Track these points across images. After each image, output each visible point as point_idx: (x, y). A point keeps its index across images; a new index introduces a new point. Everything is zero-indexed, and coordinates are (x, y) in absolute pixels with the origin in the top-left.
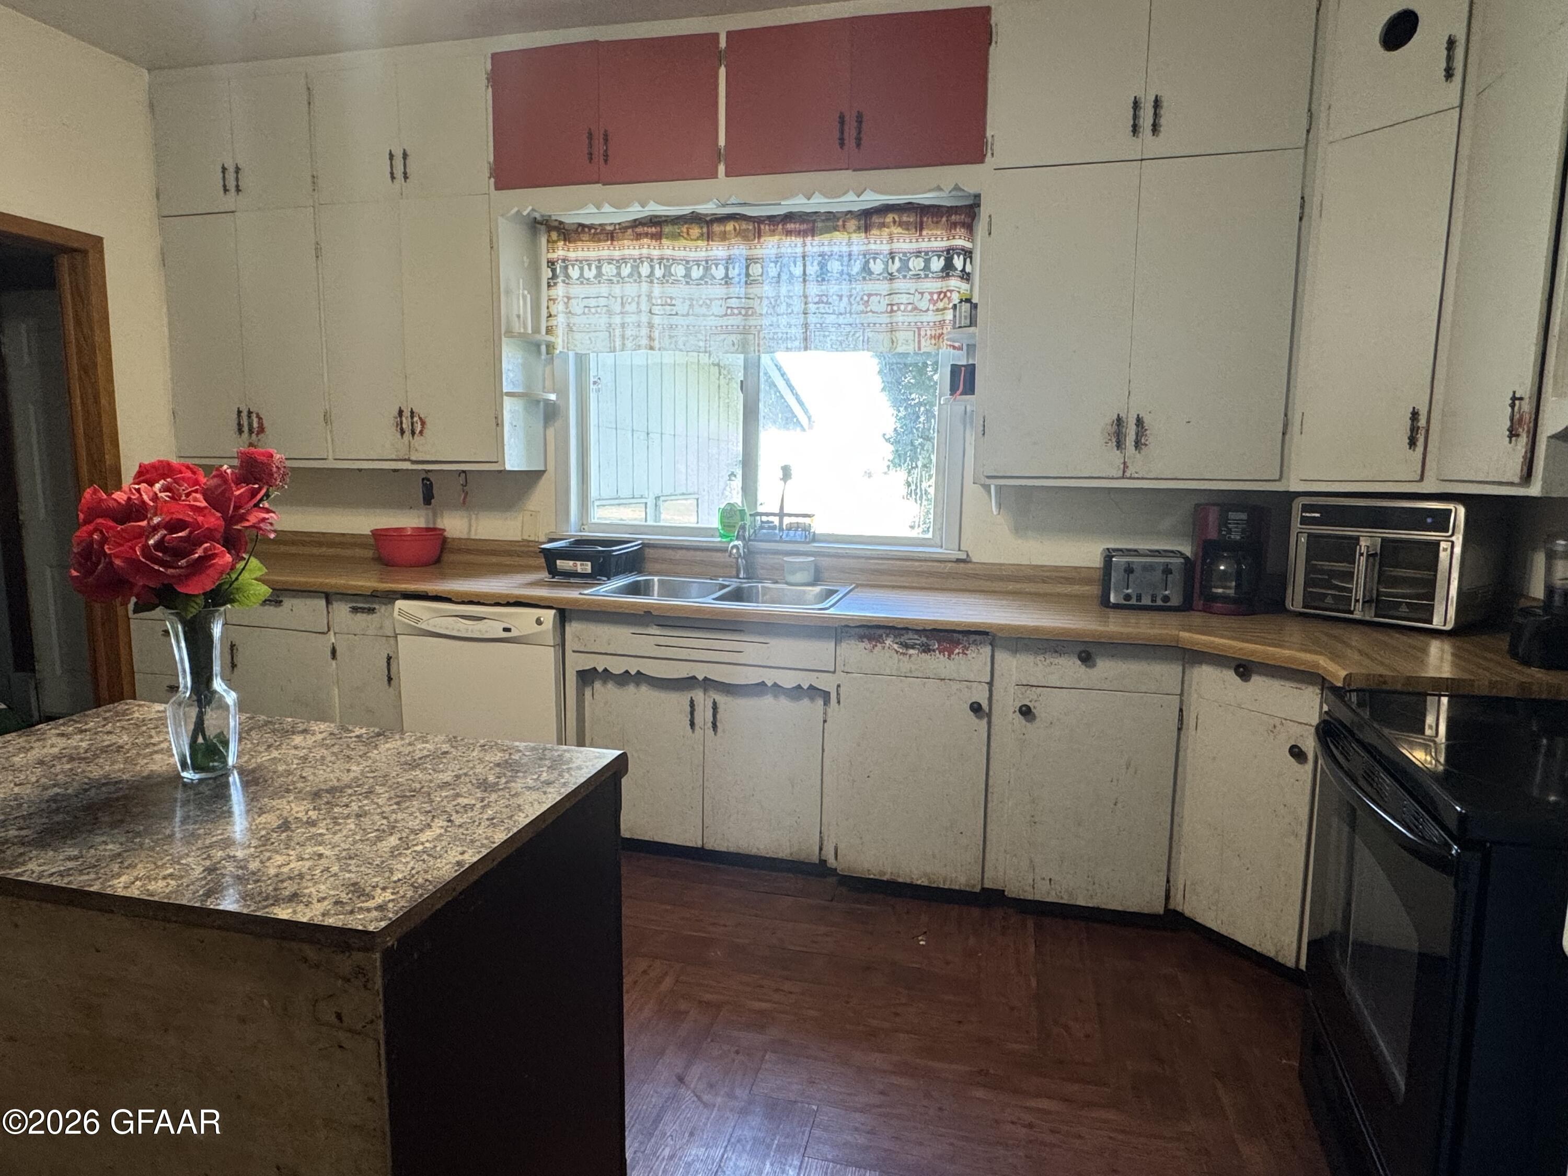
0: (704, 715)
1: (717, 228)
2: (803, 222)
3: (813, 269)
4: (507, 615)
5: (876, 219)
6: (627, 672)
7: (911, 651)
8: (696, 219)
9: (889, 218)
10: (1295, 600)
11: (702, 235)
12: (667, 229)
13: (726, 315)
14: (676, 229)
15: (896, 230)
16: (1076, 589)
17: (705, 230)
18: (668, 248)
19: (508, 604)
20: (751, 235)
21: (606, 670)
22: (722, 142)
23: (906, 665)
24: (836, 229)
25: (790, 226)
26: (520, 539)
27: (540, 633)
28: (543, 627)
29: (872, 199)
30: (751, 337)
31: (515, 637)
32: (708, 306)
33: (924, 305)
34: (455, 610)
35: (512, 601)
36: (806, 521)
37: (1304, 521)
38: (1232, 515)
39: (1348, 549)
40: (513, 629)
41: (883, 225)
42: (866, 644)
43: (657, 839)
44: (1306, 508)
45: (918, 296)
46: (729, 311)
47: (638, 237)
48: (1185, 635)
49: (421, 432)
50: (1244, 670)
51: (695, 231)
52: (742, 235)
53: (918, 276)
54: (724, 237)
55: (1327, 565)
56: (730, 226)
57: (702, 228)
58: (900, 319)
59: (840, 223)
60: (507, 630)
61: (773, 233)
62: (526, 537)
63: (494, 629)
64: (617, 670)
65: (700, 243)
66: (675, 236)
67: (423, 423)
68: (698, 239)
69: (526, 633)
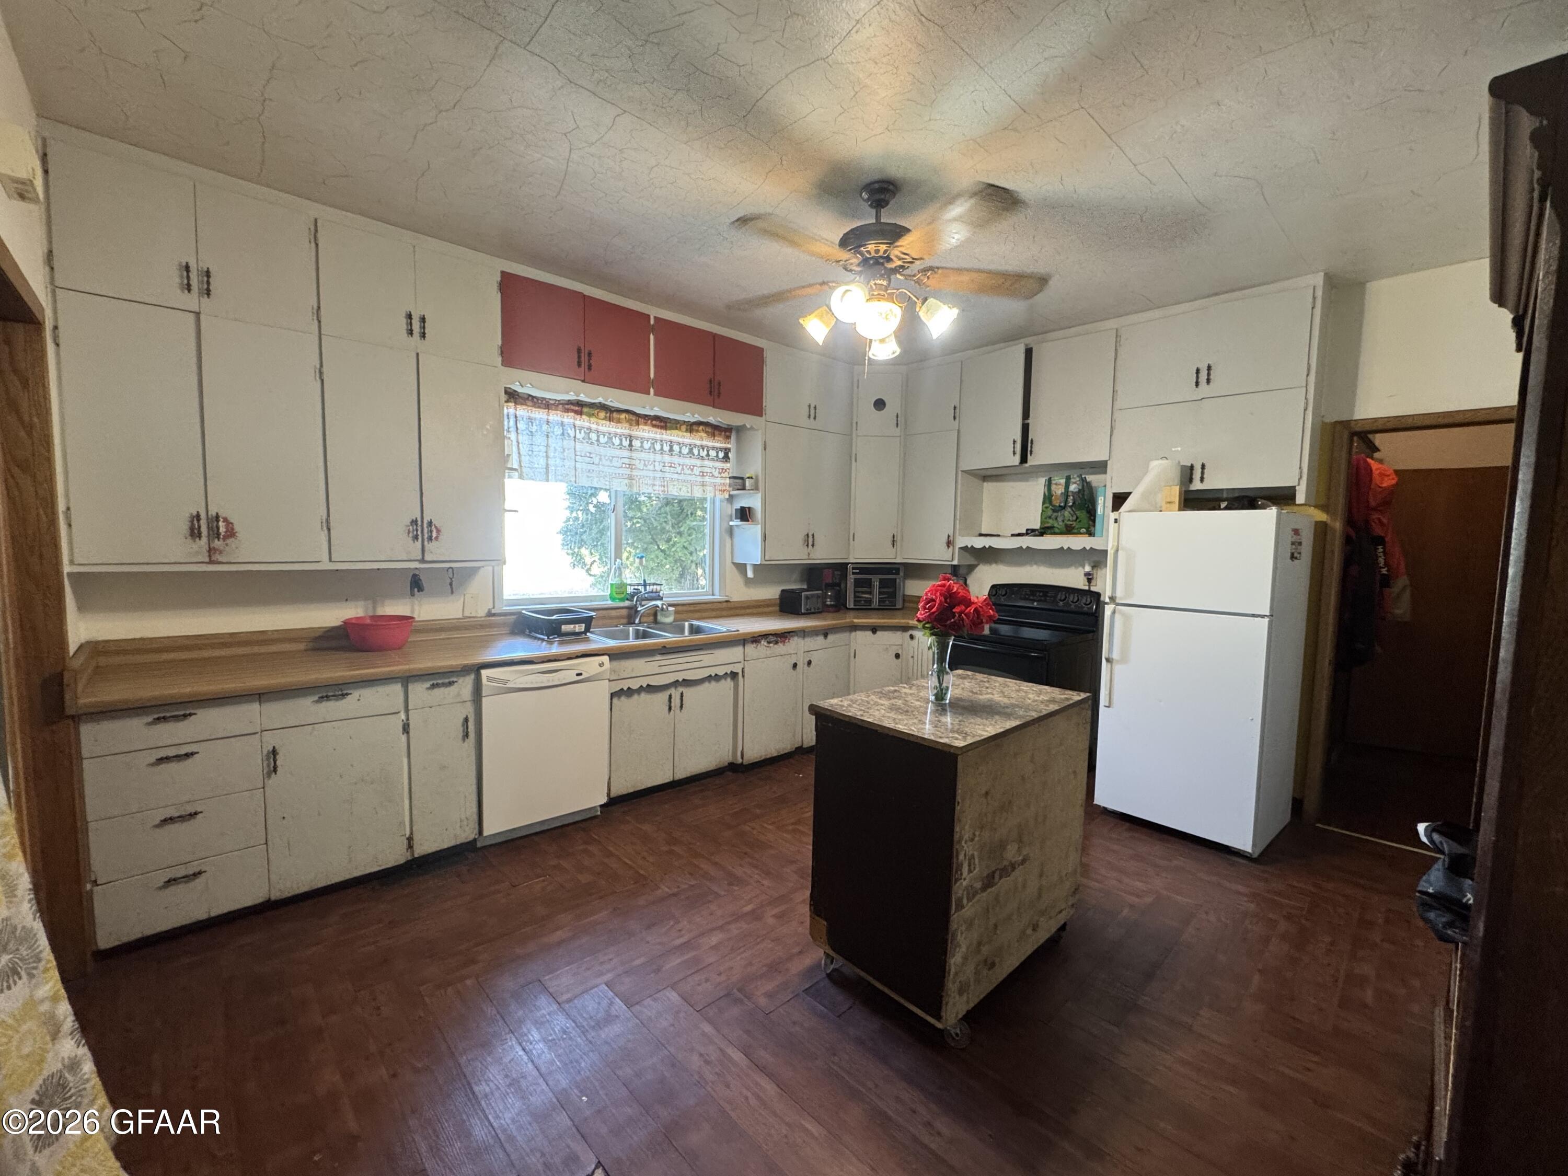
0: (676, 701)
1: (615, 415)
2: (661, 421)
3: (666, 448)
4: (579, 664)
5: (695, 427)
6: (641, 686)
7: (771, 645)
8: (603, 407)
9: (701, 428)
10: (850, 604)
11: (606, 417)
12: (585, 410)
13: (622, 467)
14: (592, 411)
15: (704, 435)
16: (771, 609)
17: (608, 415)
18: (583, 421)
19: (577, 657)
20: (634, 423)
21: (629, 688)
22: (652, 376)
23: (769, 652)
24: (676, 429)
25: (654, 422)
26: (461, 616)
27: (603, 672)
28: (603, 668)
29: (697, 418)
30: (634, 482)
31: (585, 678)
32: (611, 461)
33: (716, 474)
34: (537, 669)
35: (579, 655)
36: (658, 588)
37: (853, 573)
38: (836, 573)
39: (869, 583)
40: (583, 673)
41: (697, 431)
42: (755, 645)
43: (649, 785)
44: (853, 568)
45: (714, 470)
46: (624, 466)
47: (567, 411)
48: (855, 621)
49: (437, 538)
50: (874, 630)
51: (602, 414)
52: (629, 422)
53: (713, 459)
54: (619, 421)
55: (860, 589)
56: (623, 416)
57: (606, 413)
58: (708, 480)
59: (678, 426)
60: (578, 675)
61: (646, 424)
62: (467, 614)
63: (571, 676)
64: (635, 687)
65: (604, 422)
66: (590, 415)
67: (438, 531)
68: (603, 419)
69: (592, 674)
